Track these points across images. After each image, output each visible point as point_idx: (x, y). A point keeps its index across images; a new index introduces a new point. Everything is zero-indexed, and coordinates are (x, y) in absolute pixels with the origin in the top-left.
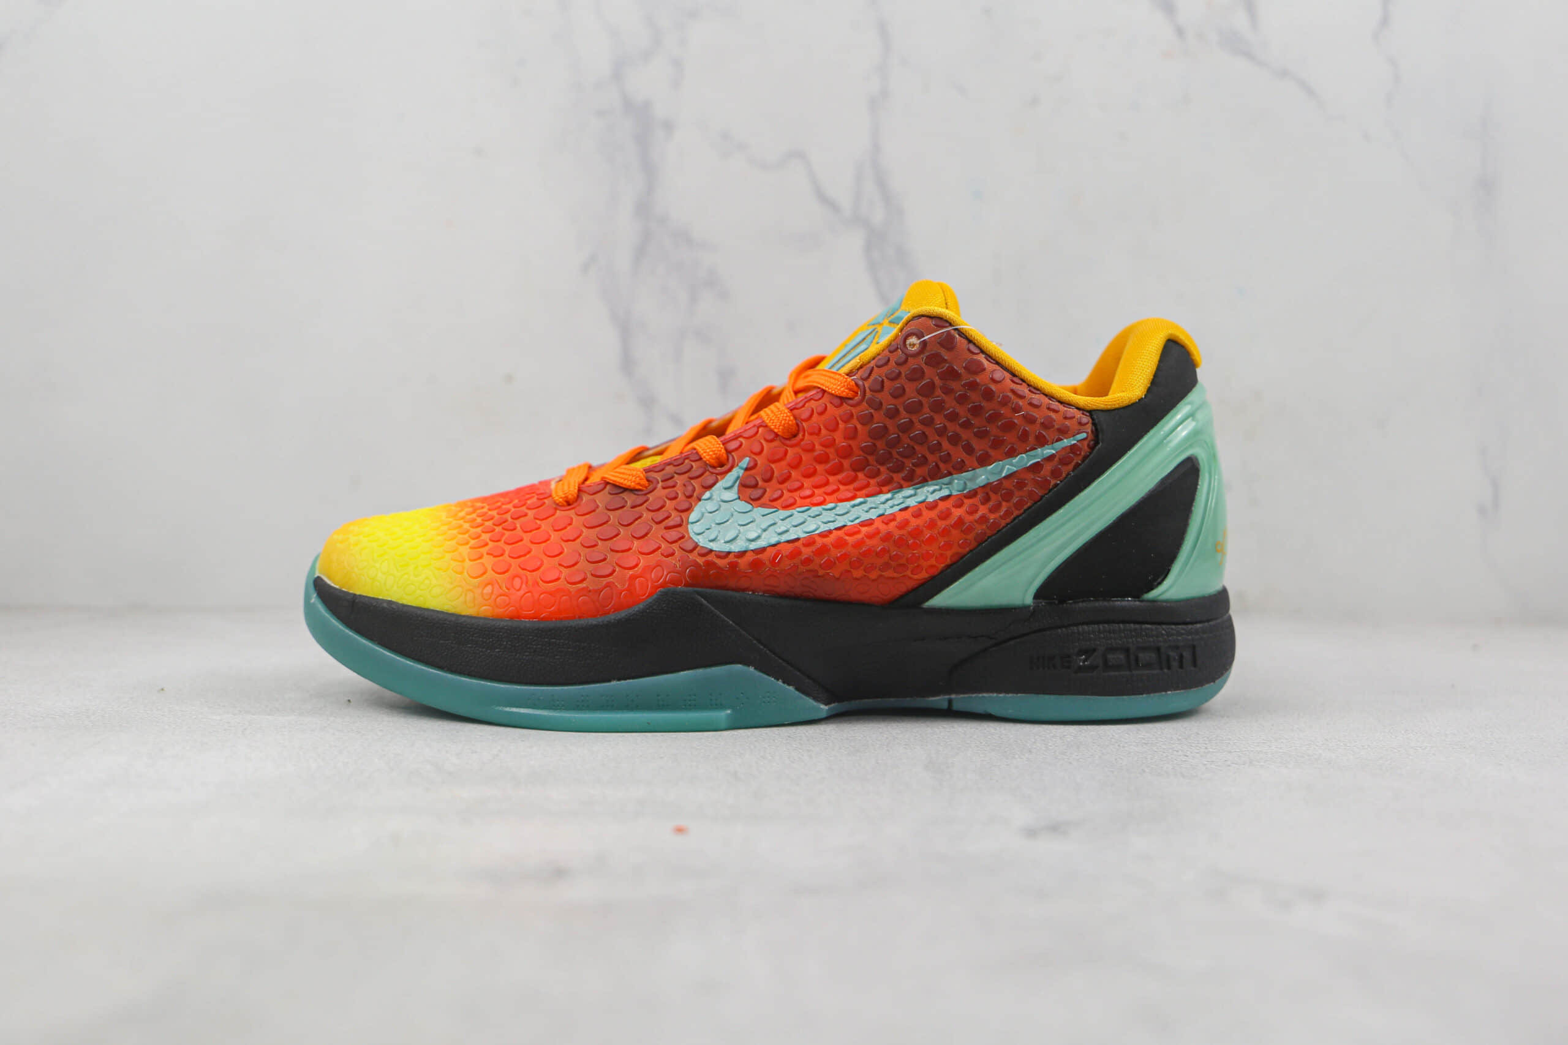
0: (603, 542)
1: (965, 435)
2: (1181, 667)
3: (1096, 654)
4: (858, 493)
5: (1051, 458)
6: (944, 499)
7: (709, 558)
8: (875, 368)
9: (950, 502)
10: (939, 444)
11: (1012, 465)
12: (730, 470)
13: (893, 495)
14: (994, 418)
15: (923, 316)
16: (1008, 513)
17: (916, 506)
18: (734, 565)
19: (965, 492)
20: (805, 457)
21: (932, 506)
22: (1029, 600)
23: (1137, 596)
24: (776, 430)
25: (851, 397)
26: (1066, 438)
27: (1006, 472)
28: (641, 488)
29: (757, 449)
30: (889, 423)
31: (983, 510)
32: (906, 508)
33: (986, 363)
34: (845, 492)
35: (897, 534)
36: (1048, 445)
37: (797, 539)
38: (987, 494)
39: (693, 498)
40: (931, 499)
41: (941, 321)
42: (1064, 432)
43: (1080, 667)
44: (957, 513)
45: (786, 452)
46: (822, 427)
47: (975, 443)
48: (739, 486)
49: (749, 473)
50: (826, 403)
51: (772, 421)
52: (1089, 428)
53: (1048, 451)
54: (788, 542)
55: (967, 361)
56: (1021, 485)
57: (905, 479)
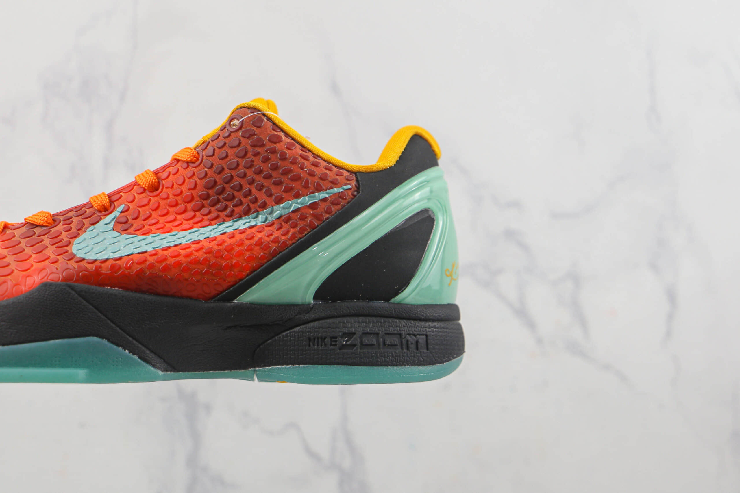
0: (10, 256)
1: (266, 183)
2: (417, 348)
3: (355, 336)
4: (195, 225)
5: (324, 200)
6: (251, 227)
7: (82, 264)
8: (211, 142)
9: (254, 230)
10: (250, 191)
11: (297, 203)
12: (111, 213)
13: (217, 226)
14: (286, 172)
15: (244, 107)
16: (293, 236)
17: (232, 232)
18: (98, 269)
19: (266, 223)
20: (162, 202)
21: (243, 232)
22: (309, 298)
23: (387, 300)
24: (144, 186)
25: (194, 161)
26: (336, 188)
27: (293, 209)
28: (48, 225)
29: (131, 199)
30: (217, 177)
31: (276, 234)
32: (225, 233)
33: (283, 137)
34: (186, 225)
35: (216, 248)
36: (323, 191)
37: (145, 252)
38: (281, 224)
39: (81, 229)
40: (242, 227)
41: (254, 109)
42: (334, 183)
43: (343, 345)
44: (259, 235)
45: (150, 200)
46: (174, 183)
47: (274, 189)
48: (115, 223)
49: (123, 214)
50: (179, 167)
51: (141, 180)
52: (354, 183)
53: (323, 195)
54: (139, 253)
55: (270, 135)
56: (303, 218)
57: (227, 216)
